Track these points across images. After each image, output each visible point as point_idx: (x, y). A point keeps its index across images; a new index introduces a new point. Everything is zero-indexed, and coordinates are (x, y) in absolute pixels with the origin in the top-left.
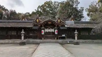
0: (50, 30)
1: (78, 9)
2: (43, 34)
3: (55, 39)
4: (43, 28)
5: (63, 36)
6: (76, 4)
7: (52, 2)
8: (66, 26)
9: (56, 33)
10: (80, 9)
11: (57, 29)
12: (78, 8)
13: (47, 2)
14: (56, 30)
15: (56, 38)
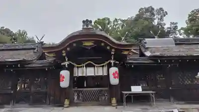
1: (166, 27)
4: (66, 63)
6: (160, 17)
7: (109, 19)
9: (114, 81)
10: (169, 26)
12: (165, 24)
13: (98, 19)
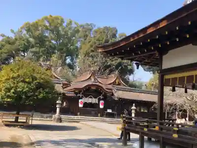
0: (91, 99)
2: (81, 106)
3: (97, 116)
4: (81, 95)
5: (109, 111)
8: (116, 95)
9: (101, 107)
11: (102, 99)
14: (102, 102)
15: (99, 115)
